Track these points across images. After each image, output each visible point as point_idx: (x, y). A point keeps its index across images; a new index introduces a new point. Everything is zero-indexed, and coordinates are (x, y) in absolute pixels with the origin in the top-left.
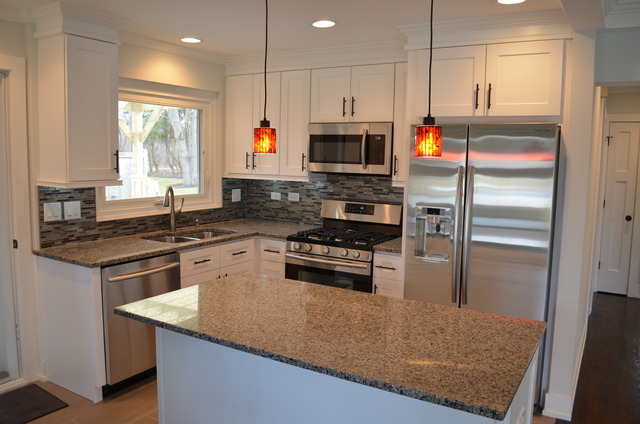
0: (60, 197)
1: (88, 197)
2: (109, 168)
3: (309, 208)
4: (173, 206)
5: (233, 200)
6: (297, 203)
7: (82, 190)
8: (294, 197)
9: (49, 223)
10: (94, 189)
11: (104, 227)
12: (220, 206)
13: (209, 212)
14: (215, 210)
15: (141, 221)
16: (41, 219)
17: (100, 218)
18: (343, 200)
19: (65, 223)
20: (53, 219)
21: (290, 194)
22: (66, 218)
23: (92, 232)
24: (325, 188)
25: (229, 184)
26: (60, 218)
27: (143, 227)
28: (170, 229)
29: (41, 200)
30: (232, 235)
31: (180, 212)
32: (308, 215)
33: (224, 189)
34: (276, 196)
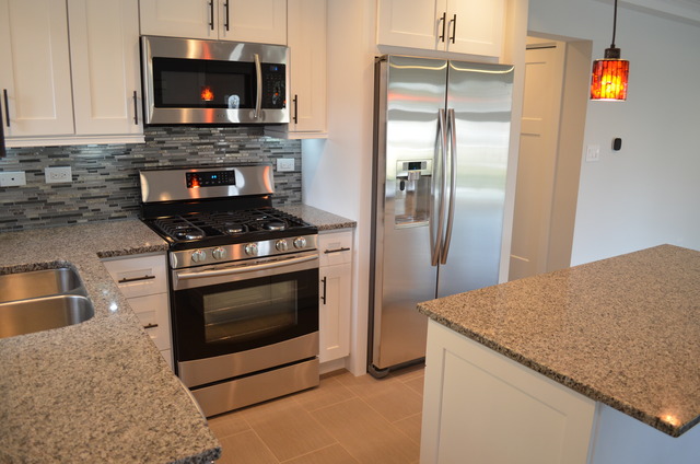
3: (95, 192)
6: (67, 186)
8: (59, 175)
21: (48, 171)
32: (92, 204)
34: (11, 179)
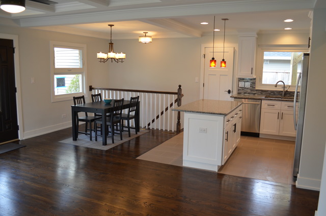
0: (244, 81)
1: (253, 82)
2: (250, 73)
4: (284, 88)
7: (251, 79)
10: (255, 79)
16: (238, 86)
17: (257, 88)
20: (241, 86)
23: (253, 92)
26: (244, 87)
29: (239, 81)
31: (287, 91)
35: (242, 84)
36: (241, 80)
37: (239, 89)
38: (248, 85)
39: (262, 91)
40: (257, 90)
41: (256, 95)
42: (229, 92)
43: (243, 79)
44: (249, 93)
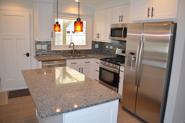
0: (41, 43)
1: (49, 44)
2: (50, 36)
3: (115, 51)
4: (74, 48)
5: (96, 48)
6: (112, 49)
7: (47, 42)
8: (111, 47)
9: (38, 50)
10: (50, 42)
11: (53, 52)
12: (91, 49)
13: (87, 50)
14: (89, 50)
15: (65, 51)
16: (36, 49)
17: (52, 49)
18: (122, 49)
19: (42, 50)
20: (39, 49)
21: (110, 46)
22: (43, 49)
23: (50, 53)
24: (119, 45)
25: (94, 43)
26: (41, 49)
27: (65, 53)
28: (73, 54)
29: (36, 44)
30: (88, 57)
33: (92, 44)
34: (107, 47)
35: (39, 47)
36: (38, 43)
37: (37, 51)
38: (45, 47)
39: (57, 51)
40: (52, 51)
41: (52, 55)
42: (28, 55)
43: (40, 42)
44: (46, 54)
